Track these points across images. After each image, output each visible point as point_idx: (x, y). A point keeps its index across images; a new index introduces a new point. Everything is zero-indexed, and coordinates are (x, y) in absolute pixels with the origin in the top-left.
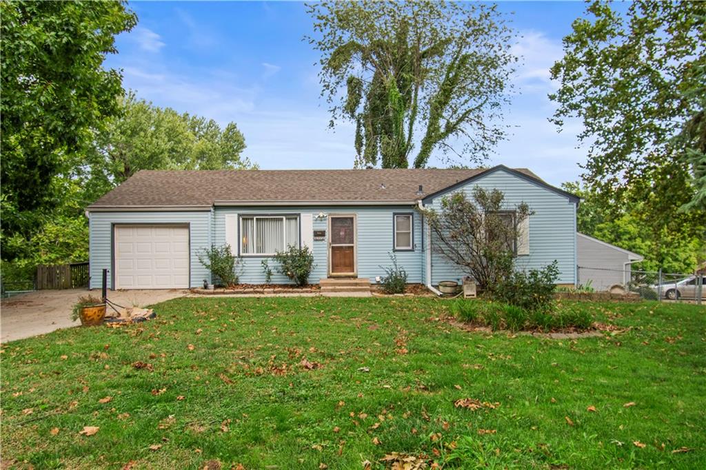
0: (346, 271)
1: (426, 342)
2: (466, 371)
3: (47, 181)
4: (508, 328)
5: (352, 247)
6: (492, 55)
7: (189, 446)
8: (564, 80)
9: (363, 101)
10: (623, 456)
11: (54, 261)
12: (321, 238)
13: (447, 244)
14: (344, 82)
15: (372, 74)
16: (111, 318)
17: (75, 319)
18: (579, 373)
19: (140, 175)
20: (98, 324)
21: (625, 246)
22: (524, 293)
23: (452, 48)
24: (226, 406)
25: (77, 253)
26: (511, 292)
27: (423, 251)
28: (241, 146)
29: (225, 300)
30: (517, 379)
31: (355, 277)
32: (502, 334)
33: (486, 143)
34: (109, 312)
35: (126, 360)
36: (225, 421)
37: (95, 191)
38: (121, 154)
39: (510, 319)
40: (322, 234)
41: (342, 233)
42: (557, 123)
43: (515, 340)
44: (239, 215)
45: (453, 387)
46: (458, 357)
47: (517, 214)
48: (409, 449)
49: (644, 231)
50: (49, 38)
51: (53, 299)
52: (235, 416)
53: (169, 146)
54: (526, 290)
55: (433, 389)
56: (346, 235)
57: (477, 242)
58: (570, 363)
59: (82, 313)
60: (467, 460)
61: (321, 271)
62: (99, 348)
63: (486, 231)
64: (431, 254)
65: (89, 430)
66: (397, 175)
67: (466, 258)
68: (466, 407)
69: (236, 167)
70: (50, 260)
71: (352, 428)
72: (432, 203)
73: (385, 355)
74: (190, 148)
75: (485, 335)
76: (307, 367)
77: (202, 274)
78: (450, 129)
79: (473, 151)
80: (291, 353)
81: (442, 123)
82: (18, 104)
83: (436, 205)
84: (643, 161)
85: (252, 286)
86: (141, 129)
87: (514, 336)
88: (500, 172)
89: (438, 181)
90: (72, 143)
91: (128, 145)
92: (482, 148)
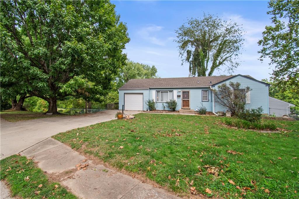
0: (187, 107)
1: (214, 130)
2: (230, 141)
3: (110, 83)
4: (244, 128)
5: (189, 100)
6: (235, 39)
7: (146, 155)
8: (263, 45)
9: (192, 57)
10: (294, 176)
11: (110, 102)
12: (179, 97)
13: (220, 100)
14: (186, 52)
15: (195, 49)
16: (125, 118)
17: (116, 117)
18: (273, 145)
19: (131, 81)
20: (121, 119)
21: (287, 101)
22: (249, 117)
23: (221, 38)
24: (156, 144)
25: (115, 100)
26: (244, 116)
27: (212, 102)
28: (156, 72)
29: (153, 114)
30: (249, 145)
31: (190, 109)
32: (241, 130)
33: (233, 67)
34: (124, 116)
35: (129, 129)
36: (156, 149)
37: (120, 85)
38: (126, 75)
39: (244, 125)
40: (180, 96)
41: (186, 96)
42: (261, 60)
43: (247, 132)
44: (156, 91)
45: (226, 146)
46: (226, 136)
47: (246, 90)
48: (213, 164)
49: (294, 96)
50: (110, 46)
51: (110, 112)
52: (158, 148)
53: (137, 73)
54: (250, 116)
55: (219, 146)
56: (187, 96)
57: (231, 99)
58: (269, 141)
59: (118, 116)
60: (234, 171)
61: (179, 107)
62: (122, 125)
63: (234, 96)
64: (215, 103)
65: (122, 147)
66: (203, 78)
67: (227, 104)
68: (231, 153)
69: (155, 77)
70: (109, 102)
71: (193, 155)
72: (215, 87)
73: (201, 134)
74: (143, 73)
75: (235, 130)
76: (177, 135)
77: (146, 107)
78: (220, 63)
79: (228, 70)
80: (172, 130)
81: (218, 62)
82: (104, 64)
83: (216, 88)
84: (295, 72)
85: (160, 111)
86: (131, 68)
87: (246, 131)
88: (239, 76)
89: (216, 80)
90: (115, 73)
91: (128, 73)
92: (232, 69)
